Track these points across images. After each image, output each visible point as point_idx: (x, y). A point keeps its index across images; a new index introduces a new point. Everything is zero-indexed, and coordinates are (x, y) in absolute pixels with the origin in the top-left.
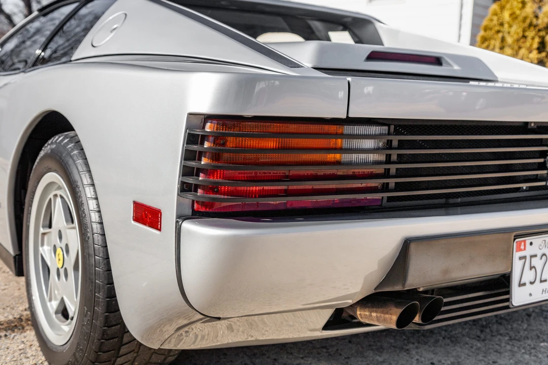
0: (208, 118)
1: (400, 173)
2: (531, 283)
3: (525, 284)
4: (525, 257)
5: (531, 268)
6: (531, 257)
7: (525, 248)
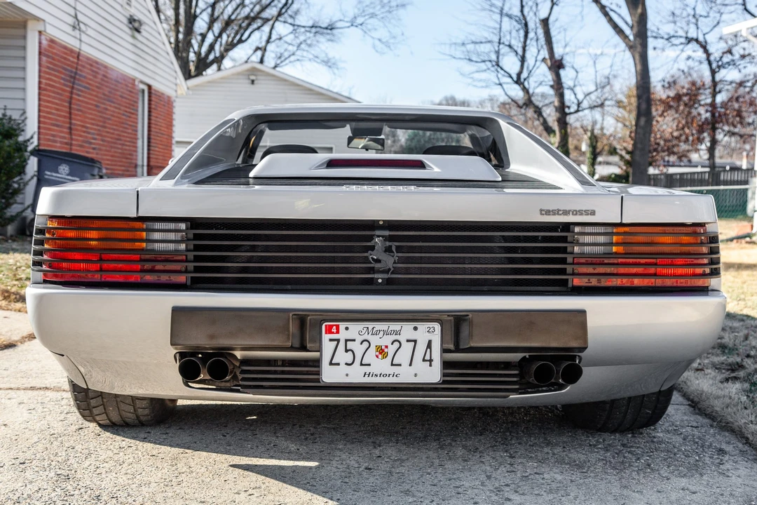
1: (197, 259)
2: (346, 364)
3: (338, 364)
4: (338, 341)
5: (347, 351)
6: (346, 341)
7: (338, 332)
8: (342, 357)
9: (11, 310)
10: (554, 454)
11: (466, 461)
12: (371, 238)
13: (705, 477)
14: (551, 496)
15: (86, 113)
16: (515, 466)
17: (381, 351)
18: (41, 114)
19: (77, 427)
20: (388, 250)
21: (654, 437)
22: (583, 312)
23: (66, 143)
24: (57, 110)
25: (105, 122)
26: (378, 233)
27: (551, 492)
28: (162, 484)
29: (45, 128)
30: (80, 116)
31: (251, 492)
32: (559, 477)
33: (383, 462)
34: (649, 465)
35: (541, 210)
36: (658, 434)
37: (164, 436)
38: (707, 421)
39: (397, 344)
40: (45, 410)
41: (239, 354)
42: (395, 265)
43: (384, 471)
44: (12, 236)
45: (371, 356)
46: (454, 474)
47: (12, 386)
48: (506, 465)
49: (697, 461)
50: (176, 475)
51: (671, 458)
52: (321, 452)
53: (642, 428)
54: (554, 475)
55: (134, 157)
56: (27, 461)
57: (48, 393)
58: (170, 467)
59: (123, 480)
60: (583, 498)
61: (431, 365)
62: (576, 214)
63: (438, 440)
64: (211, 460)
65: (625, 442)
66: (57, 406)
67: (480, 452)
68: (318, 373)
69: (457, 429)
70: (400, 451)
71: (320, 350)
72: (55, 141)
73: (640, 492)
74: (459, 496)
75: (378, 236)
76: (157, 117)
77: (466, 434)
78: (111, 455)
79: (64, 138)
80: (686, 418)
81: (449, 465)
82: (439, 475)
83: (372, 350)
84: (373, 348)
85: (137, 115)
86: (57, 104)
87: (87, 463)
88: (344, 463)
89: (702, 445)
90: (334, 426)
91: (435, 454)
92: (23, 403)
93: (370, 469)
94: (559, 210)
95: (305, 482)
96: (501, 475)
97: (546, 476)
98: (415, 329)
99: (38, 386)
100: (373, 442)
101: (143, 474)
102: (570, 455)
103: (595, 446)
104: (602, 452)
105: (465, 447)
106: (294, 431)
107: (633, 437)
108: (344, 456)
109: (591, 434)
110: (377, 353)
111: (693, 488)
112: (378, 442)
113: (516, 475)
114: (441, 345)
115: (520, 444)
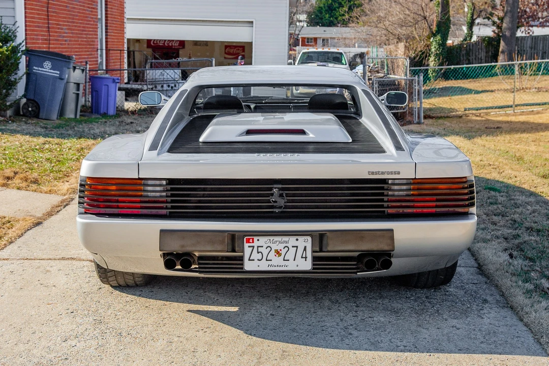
0: (89, 178)
1: (172, 201)
2: (258, 260)
3: (254, 260)
4: (253, 247)
5: (258, 253)
6: (258, 247)
7: (253, 242)
8: (256, 256)
9: (29, 190)
10: (383, 304)
11: (330, 309)
12: (271, 189)
13: (468, 319)
14: (375, 332)
15: (60, 13)
16: (358, 312)
17: (278, 253)
18: (27, 19)
19: (98, 287)
20: (281, 196)
21: (447, 291)
22: (392, 230)
23: (46, 40)
24: (39, 14)
25: (73, 19)
26: (275, 186)
27: (376, 329)
28: (155, 326)
29: (30, 30)
30: (55, 16)
31: (205, 330)
32: (382, 319)
33: (281, 310)
34: (438, 311)
35: (369, 172)
36: (450, 289)
37: (151, 294)
38: (485, 279)
39: (286, 249)
40: (75, 275)
41: (197, 254)
42: (285, 204)
43: (281, 316)
44: (10, 117)
45: (272, 255)
46: (322, 318)
47: (51, 257)
48: (353, 312)
49: (468, 308)
50: (162, 319)
51: (453, 306)
52: (245, 304)
53: (442, 285)
54: (380, 318)
55: (96, 43)
56: (74, 311)
57: (74, 262)
58: (157, 314)
59: (132, 323)
60: (394, 333)
61: (306, 260)
62: (389, 174)
63: (315, 295)
64: (181, 310)
65: (429, 294)
66: (82, 272)
67: (339, 303)
68: (242, 264)
69: (328, 287)
70: (291, 303)
71: (243, 252)
72: (38, 39)
73: (427, 329)
74: (323, 332)
75: (276, 188)
76: (112, 8)
77: (332, 291)
78: (122, 307)
79: (45, 35)
80: (471, 277)
81: (319, 313)
82: (313, 319)
83: (273, 252)
84: (273, 251)
85: (97, 9)
86: (38, 10)
87: (110, 312)
88: (258, 311)
89: (474, 296)
90: (252, 286)
91: (312, 305)
92: (61, 270)
93: (273, 315)
94: (379, 172)
95: (236, 324)
96: (349, 319)
97: (375, 319)
98: (297, 240)
99: (67, 257)
100: (276, 297)
101: (143, 319)
102: (393, 305)
103: (409, 298)
104: (412, 302)
105: (330, 300)
106: (229, 290)
107: (435, 291)
108: (258, 307)
109: (409, 290)
110: (276, 254)
111: (458, 326)
112: (278, 297)
113: (358, 318)
114: (312, 249)
115: (364, 297)
